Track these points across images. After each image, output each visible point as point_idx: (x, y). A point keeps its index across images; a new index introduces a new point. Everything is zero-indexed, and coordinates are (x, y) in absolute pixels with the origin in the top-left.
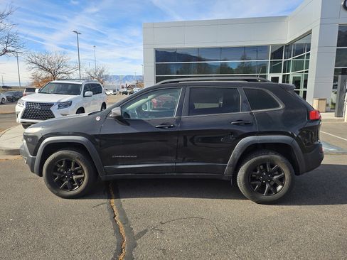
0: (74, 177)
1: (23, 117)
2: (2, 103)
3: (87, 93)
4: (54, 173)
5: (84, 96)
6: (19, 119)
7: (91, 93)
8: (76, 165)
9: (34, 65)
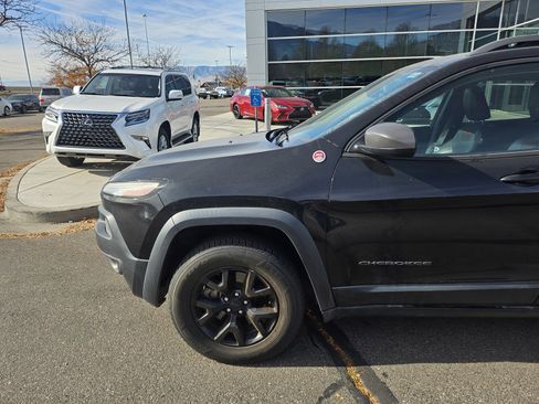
0: (251, 313)
1: (59, 143)
2: (5, 116)
3: (173, 93)
4: (200, 304)
5: (168, 100)
6: (51, 147)
7: (180, 92)
8: (258, 283)
9: (54, 47)
